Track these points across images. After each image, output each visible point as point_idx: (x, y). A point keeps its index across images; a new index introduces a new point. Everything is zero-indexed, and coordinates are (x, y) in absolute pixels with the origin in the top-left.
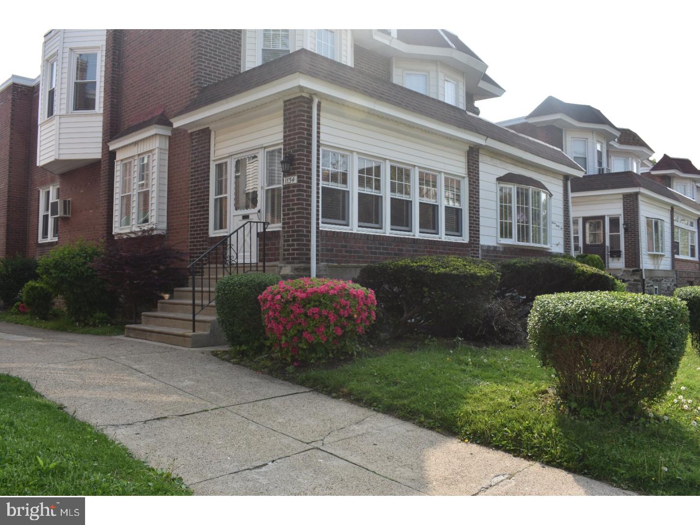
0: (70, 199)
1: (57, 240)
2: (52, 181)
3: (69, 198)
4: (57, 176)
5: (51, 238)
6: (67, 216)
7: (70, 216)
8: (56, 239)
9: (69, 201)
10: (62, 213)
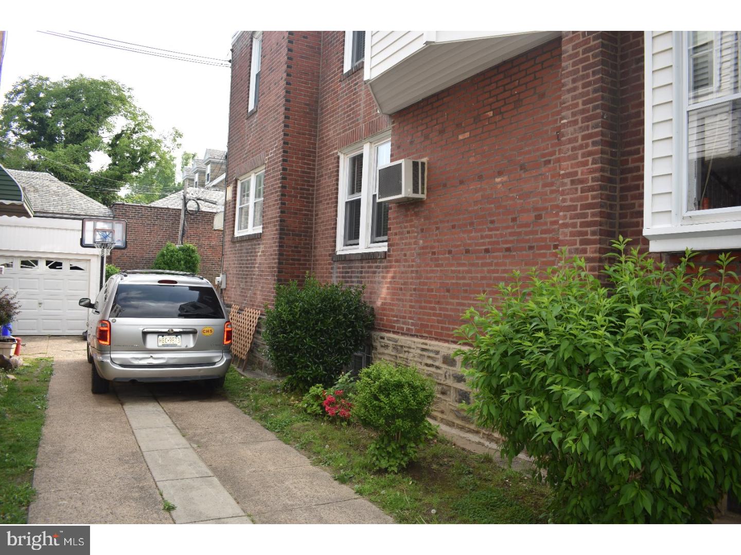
0: (425, 160)
1: (386, 249)
2: (372, 132)
3: (423, 157)
4: (386, 118)
5: (365, 244)
6: (419, 196)
7: (424, 196)
8: (382, 248)
9: (423, 164)
10: (410, 190)
